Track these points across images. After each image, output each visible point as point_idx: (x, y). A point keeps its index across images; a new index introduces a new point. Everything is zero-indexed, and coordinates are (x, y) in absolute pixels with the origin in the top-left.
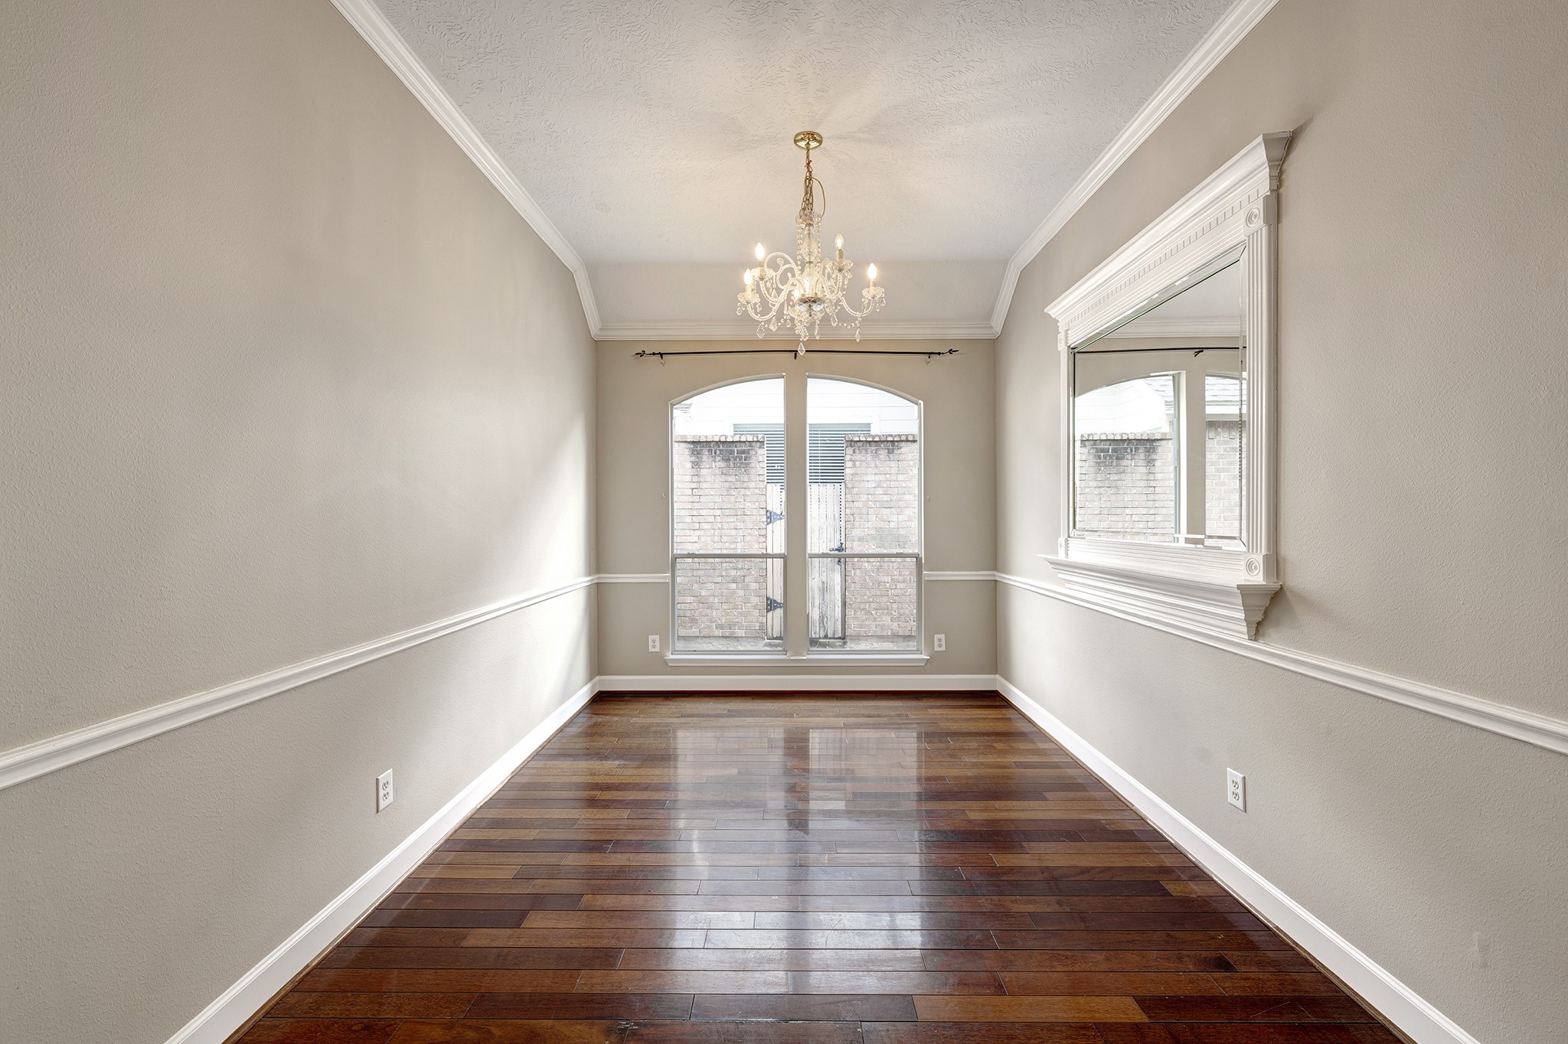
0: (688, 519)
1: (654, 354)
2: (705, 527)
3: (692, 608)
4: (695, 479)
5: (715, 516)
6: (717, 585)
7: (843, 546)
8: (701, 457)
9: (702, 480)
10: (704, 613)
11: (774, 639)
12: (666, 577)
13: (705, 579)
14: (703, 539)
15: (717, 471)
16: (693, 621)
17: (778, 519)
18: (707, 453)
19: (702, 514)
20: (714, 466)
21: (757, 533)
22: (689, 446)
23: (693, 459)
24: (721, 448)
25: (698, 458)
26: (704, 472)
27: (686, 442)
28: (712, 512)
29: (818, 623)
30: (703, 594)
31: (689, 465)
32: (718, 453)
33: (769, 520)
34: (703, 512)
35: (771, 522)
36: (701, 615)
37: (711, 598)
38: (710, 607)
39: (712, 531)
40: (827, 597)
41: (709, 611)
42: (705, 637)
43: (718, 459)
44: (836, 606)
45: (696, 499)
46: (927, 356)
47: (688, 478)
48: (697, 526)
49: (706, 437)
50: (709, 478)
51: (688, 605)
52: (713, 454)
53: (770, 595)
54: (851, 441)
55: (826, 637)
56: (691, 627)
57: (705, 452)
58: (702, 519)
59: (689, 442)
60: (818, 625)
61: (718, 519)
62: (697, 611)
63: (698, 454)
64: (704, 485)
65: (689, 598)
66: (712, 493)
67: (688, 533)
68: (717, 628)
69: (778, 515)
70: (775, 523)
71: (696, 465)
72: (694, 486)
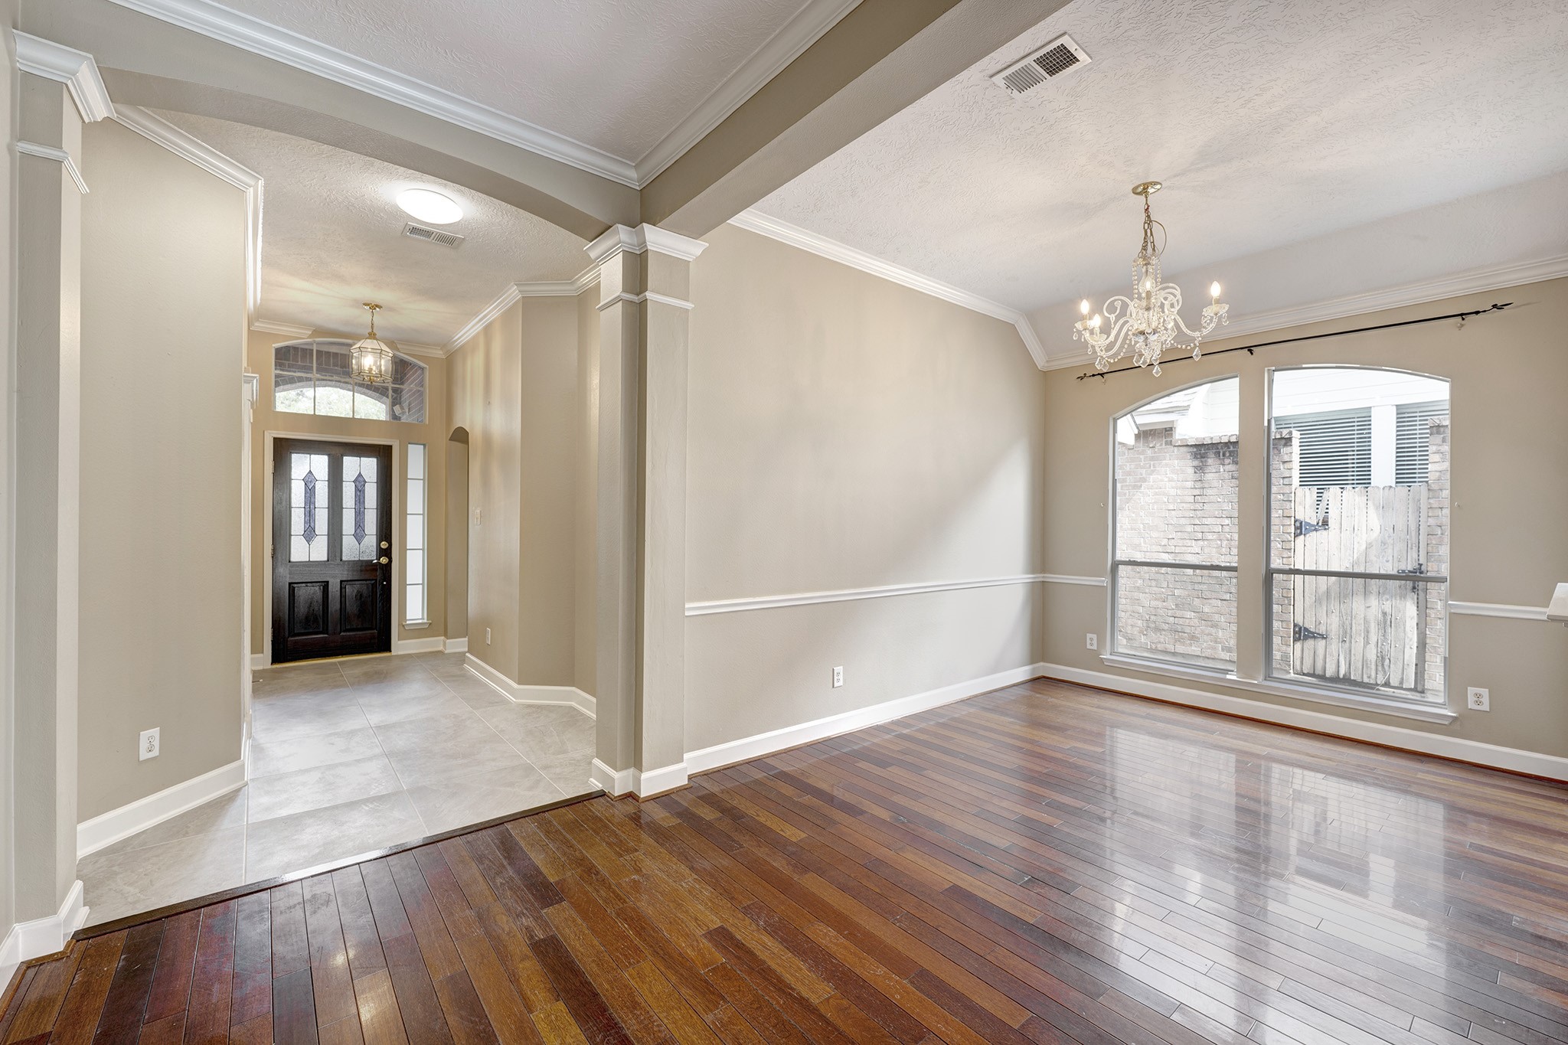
0: (1189, 529)
1: (1094, 375)
2: (1210, 537)
3: (1192, 624)
4: (1198, 485)
5: (1222, 525)
6: (1224, 602)
7: (1423, 568)
8: (1206, 461)
9: (1206, 486)
10: (1207, 632)
11: (1304, 674)
12: (1103, 581)
13: (1208, 594)
14: (1206, 550)
15: (1226, 475)
16: (1193, 638)
17: (1314, 530)
18: (1213, 456)
19: (1206, 523)
20: (1222, 470)
21: (1279, 546)
22: (1191, 449)
23: (1196, 463)
24: (1232, 449)
25: (1202, 462)
26: (1209, 476)
27: (1187, 446)
28: (1219, 521)
29: (1373, 664)
30: (1206, 610)
31: (1191, 471)
32: (1228, 454)
33: (1299, 531)
34: (1205, 521)
35: (1301, 534)
36: (1203, 632)
37: (1216, 617)
38: (1215, 626)
39: (1219, 542)
40: (1391, 633)
41: (1213, 630)
42: (1208, 658)
43: (1227, 461)
44: (1407, 647)
45: (1198, 506)
46: (1460, 318)
47: (1190, 484)
48: (1200, 536)
49: (1212, 438)
50: (1215, 483)
51: (1187, 621)
52: (1221, 457)
53: (1299, 621)
54: (1439, 426)
55: (1387, 684)
56: (1191, 645)
57: (1211, 454)
58: (1205, 529)
59: (1191, 446)
60: (1373, 667)
61: (1227, 529)
62: (1198, 629)
63: (1202, 457)
64: (1209, 492)
65: (1189, 613)
66: (1219, 500)
67: (1189, 543)
68: (1223, 650)
69: (1313, 526)
70: (1308, 535)
71: (1200, 469)
72: (1197, 492)
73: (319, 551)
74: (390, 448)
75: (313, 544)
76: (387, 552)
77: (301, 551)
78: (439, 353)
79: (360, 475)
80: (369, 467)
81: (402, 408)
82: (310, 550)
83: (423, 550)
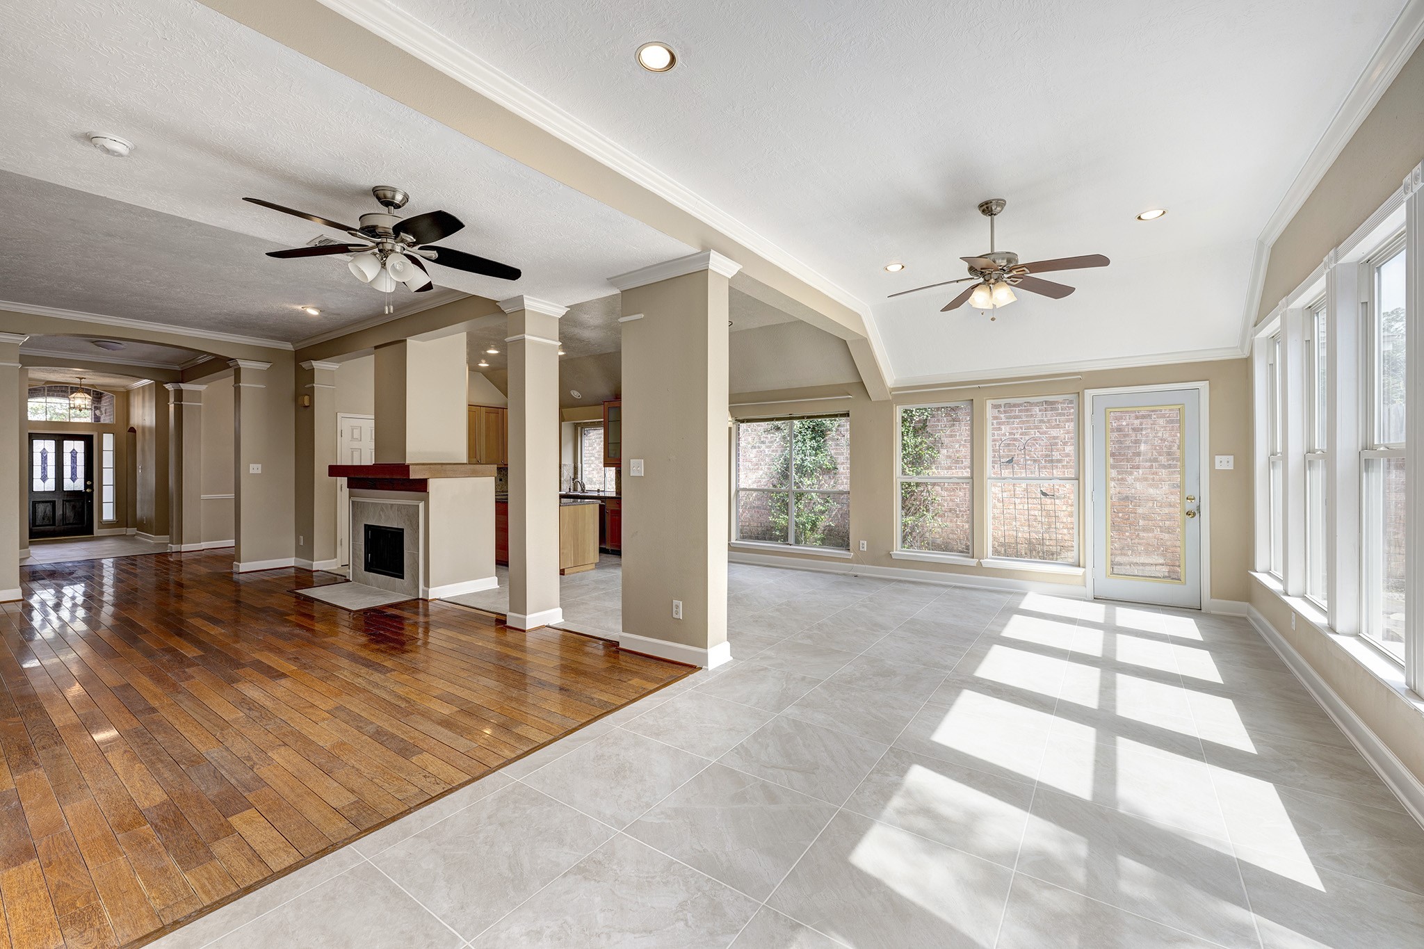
73: (50, 485)
74: (92, 436)
75: (47, 482)
76: (91, 487)
77: (38, 486)
78: (122, 390)
79: (74, 450)
80: (79, 446)
81: (101, 412)
82: (44, 484)
83: (113, 485)
